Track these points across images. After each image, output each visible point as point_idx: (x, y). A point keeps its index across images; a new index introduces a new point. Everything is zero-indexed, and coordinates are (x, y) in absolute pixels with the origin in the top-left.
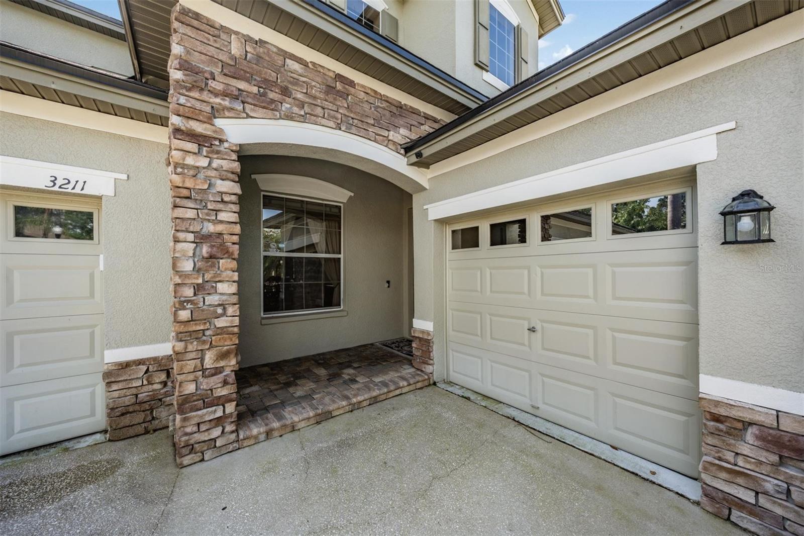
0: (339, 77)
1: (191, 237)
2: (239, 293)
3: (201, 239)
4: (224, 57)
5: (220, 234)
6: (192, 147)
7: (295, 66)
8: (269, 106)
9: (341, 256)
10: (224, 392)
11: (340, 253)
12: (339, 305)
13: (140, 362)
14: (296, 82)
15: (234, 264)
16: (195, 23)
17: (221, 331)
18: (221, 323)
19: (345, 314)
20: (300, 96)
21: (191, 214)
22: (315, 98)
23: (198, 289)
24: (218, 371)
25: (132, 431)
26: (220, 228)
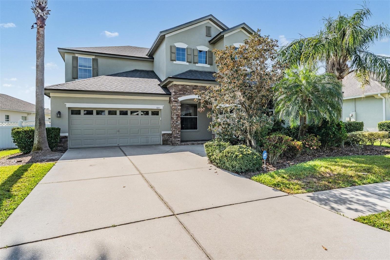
0: (195, 86)
1: (175, 115)
2: (181, 123)
3: (176, 115)
4: (179, 89)
5: (178, 114)
6: (175, 103)
7: (188, 87)
8: (184, 94)
9: (197, 117)
10: (179, 137)
11: (197, 116)
12: (197, 129)
13: (166, 134)
14: (188, 89)
15: (180, 118)
16: (175, 86)
17: (179, 128)
18: (179, 127)
19: (198, 131)
20: (189, 91)
21: (175, 112)
22: (191, 91)
23: (176, 122)
24: (178, 134)
25: (165, 144)
26: (179, 113)
